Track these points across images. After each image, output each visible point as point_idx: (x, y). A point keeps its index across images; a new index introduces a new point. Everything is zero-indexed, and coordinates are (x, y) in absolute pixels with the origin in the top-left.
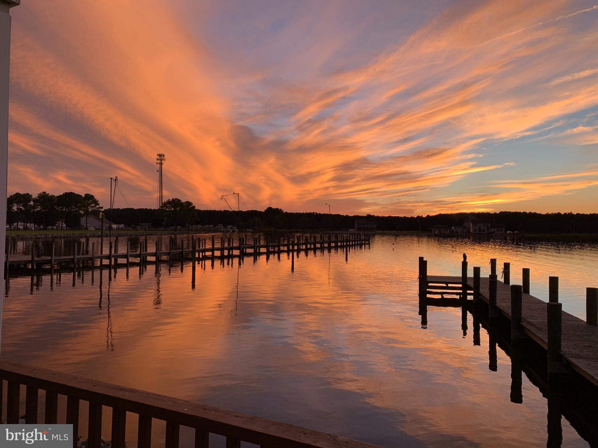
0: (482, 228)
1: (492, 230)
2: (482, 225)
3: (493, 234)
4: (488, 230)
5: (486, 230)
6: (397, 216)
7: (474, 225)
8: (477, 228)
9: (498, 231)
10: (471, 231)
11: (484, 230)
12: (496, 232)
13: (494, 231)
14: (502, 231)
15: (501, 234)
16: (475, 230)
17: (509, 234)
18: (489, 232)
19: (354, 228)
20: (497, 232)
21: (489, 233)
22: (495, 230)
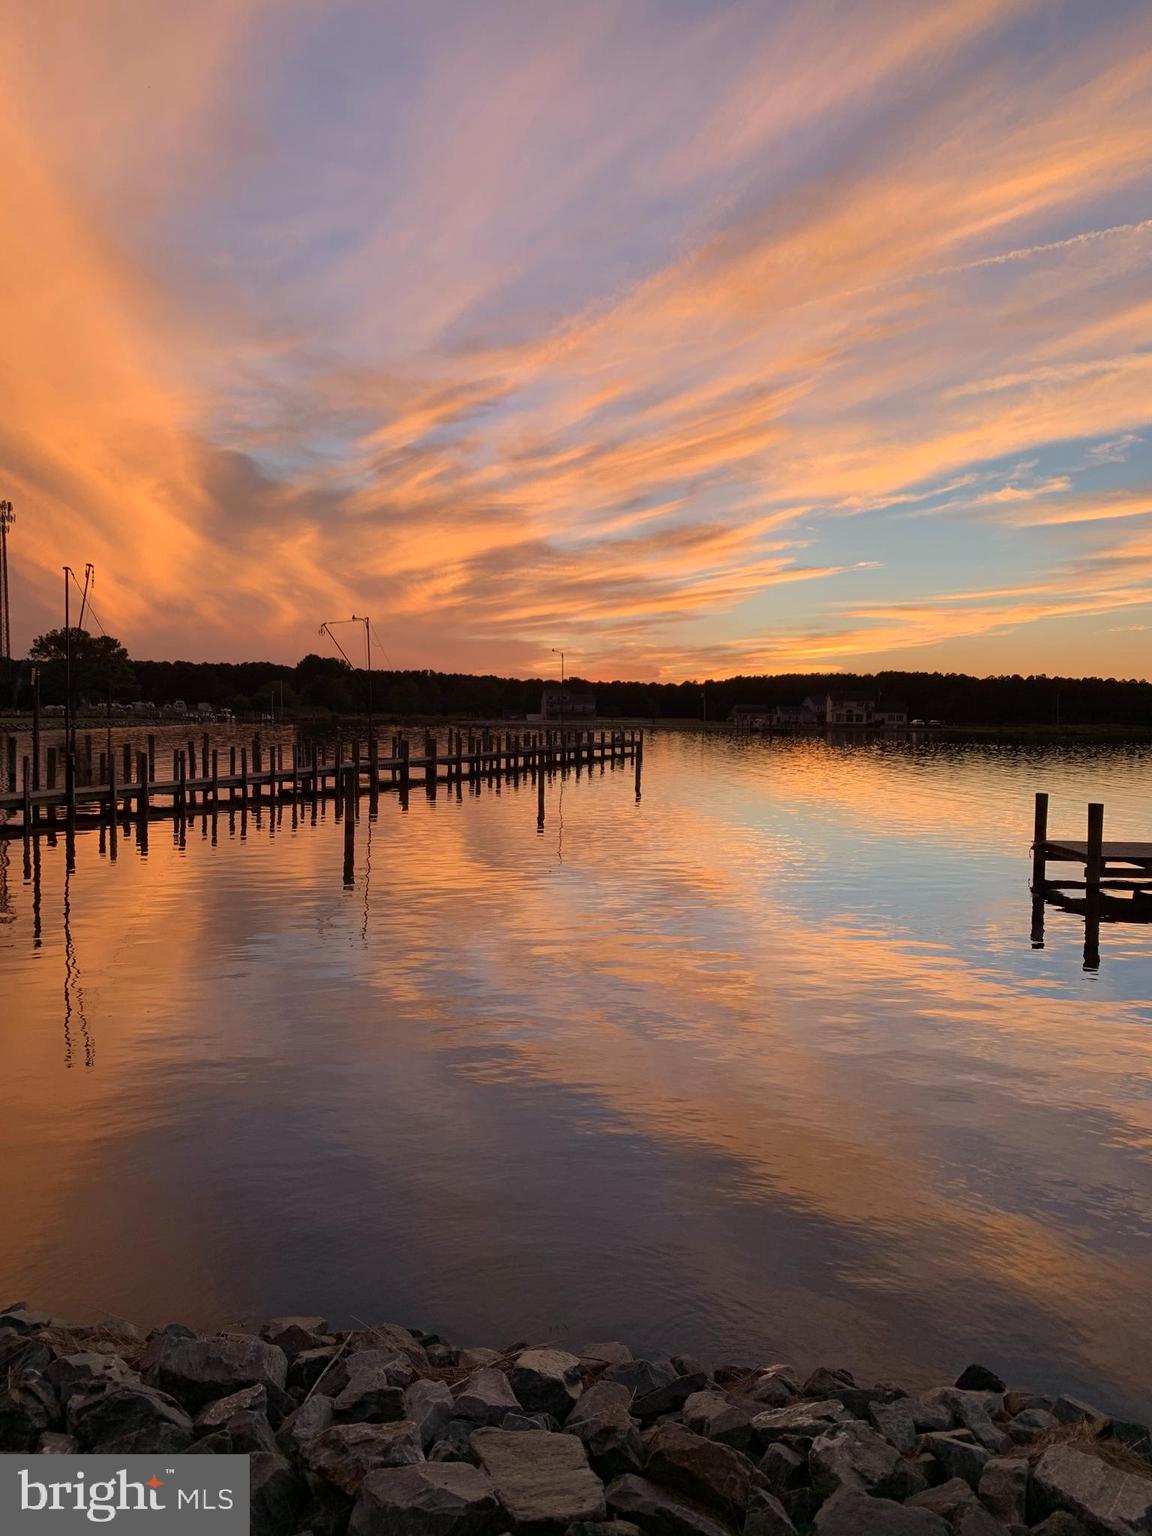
0: (856, 712)
1: (878, 717)
2: (854, 704)
3: (882, 727)
4: (869, 717)
5: (865, 718)
6: (633, 681)
7: (836, 705)
8: (844, 712)
9: (891, 718)
10: (829, 719)
11: (859, 718)
12: (887, 722)
13: (883, 719)
14: (901, 718)
15: (899, 726)
16: (839, 717)
17: (918, 726)
18: (872, 721)
19: (538, 711)
20: (891, 722)
21: (870, 725)
22: (886, 716)
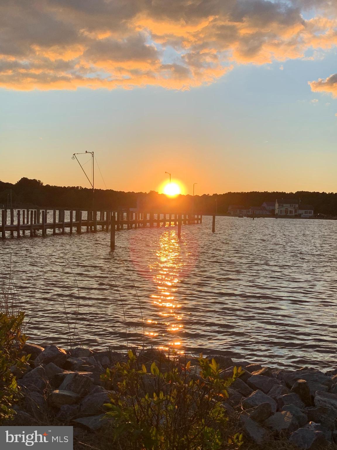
1: (300, 212)
2: (289, 205)
5: (294, 212)
7: (280, 206)
8: (283, 209)
9: (306, 213)
10: (277, 212)
11: (291, 212)
14: (310, 213)
15: (309, 217)
16: (281, 211)
18: (297, 214)
